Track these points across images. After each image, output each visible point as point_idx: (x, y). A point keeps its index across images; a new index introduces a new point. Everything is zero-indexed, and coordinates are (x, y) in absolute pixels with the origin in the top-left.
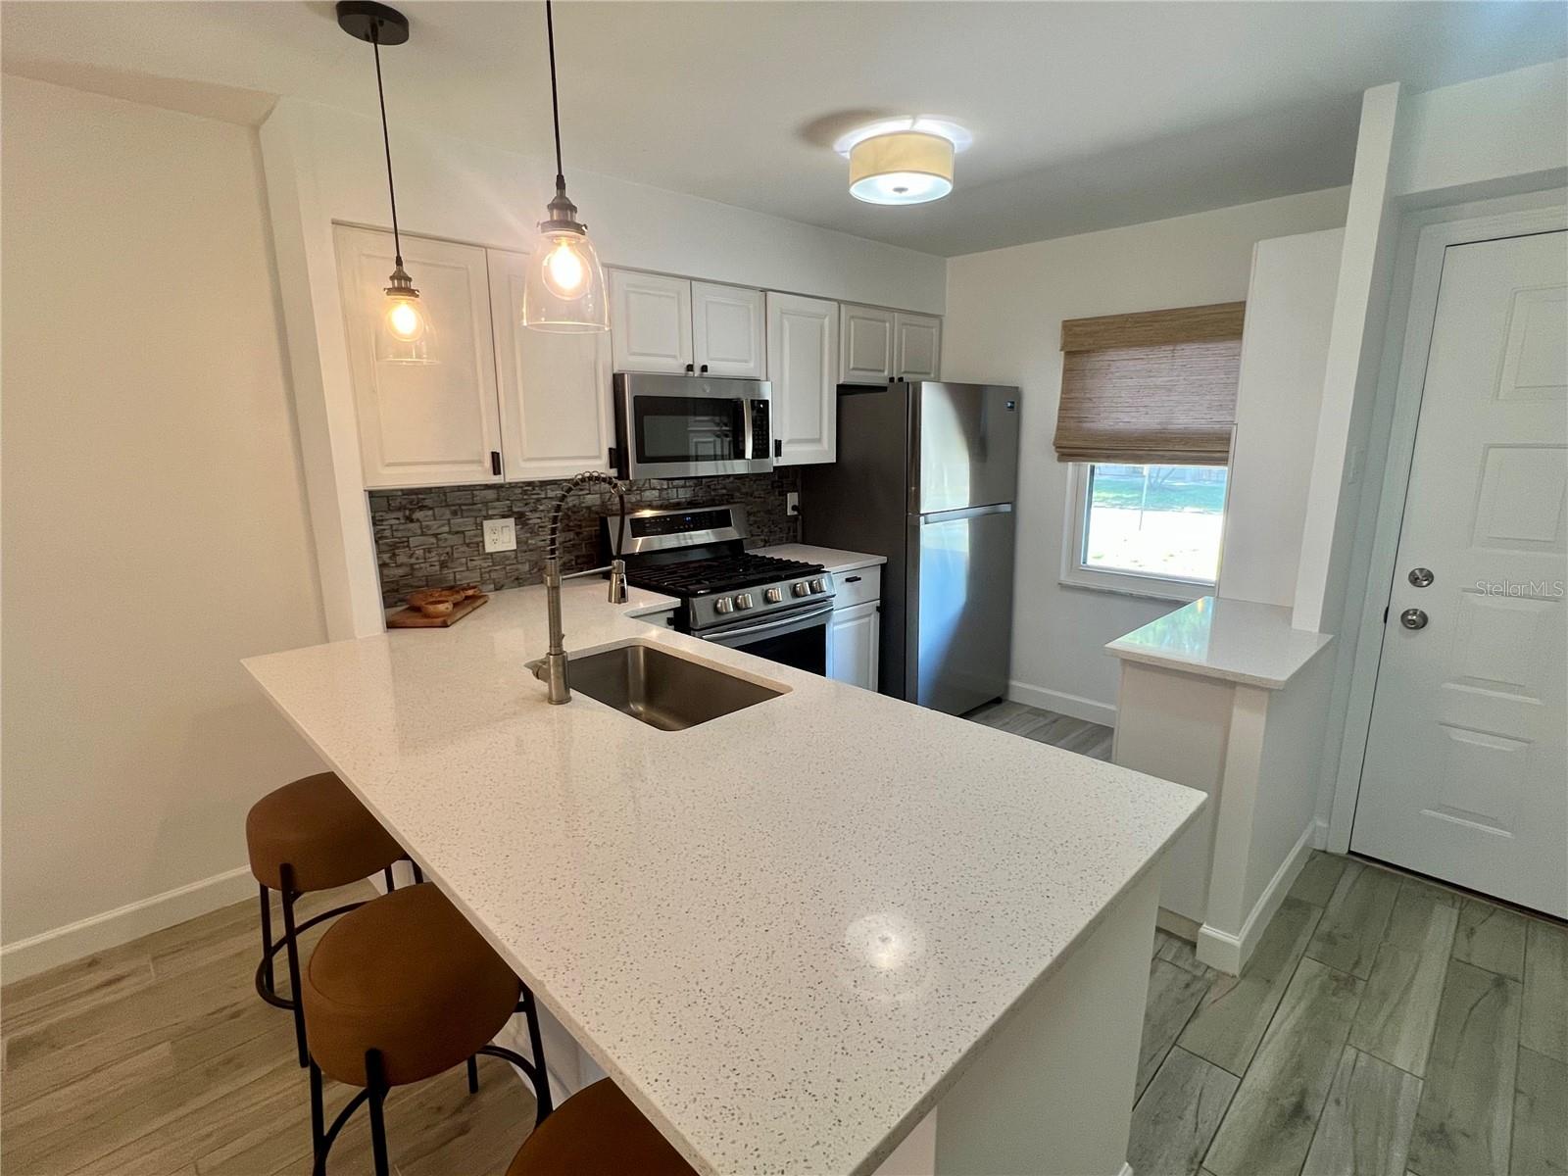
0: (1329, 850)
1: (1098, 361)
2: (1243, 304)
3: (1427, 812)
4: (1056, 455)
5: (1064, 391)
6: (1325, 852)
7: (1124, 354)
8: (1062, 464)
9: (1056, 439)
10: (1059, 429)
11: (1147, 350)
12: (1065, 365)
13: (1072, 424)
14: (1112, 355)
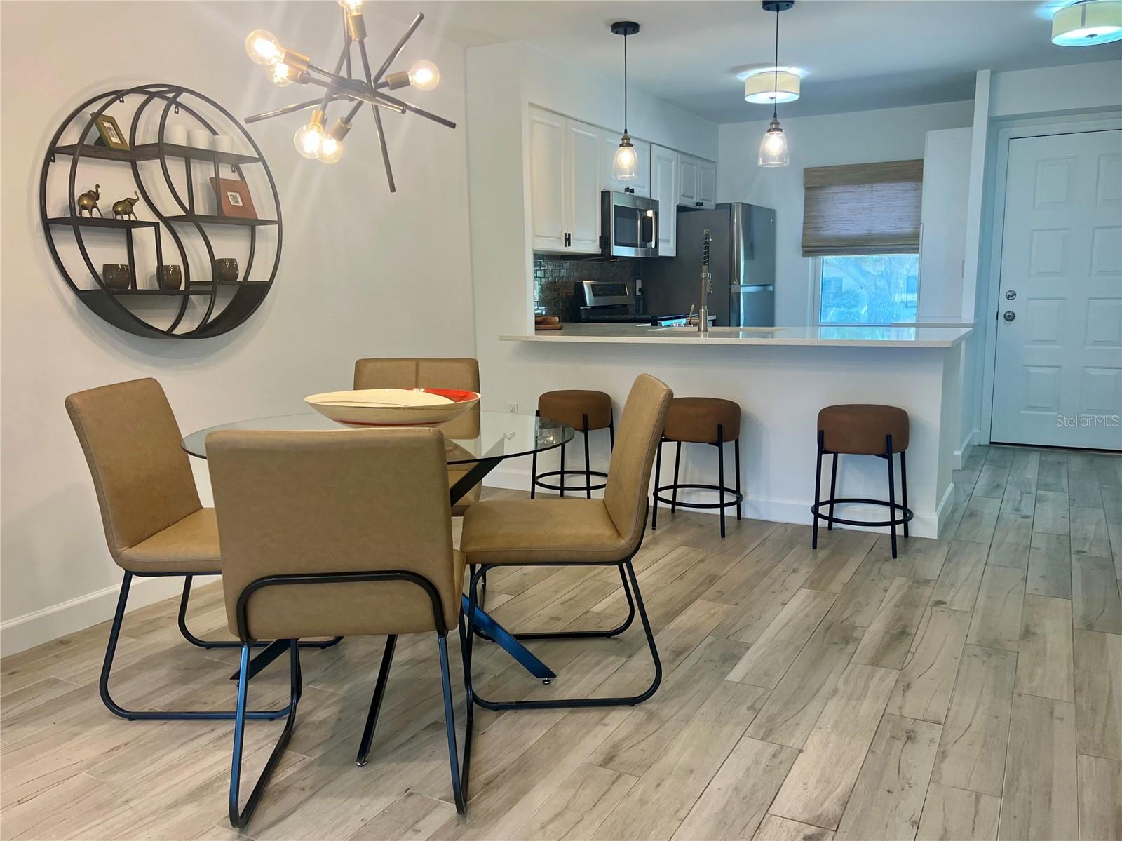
0: (982, 444)
1: (828, 193)
2: (922, 160)
3: (1022, 412)
4: (801, 252)
5: (805, 212)
6: (980, 445)
7: (842, 189)
8: (806, 258)
9: (803, 242)
10: (804, 235)
11: (856, 187)
12: (805, 195)
13: (811, 232)
14: (835, 189)
